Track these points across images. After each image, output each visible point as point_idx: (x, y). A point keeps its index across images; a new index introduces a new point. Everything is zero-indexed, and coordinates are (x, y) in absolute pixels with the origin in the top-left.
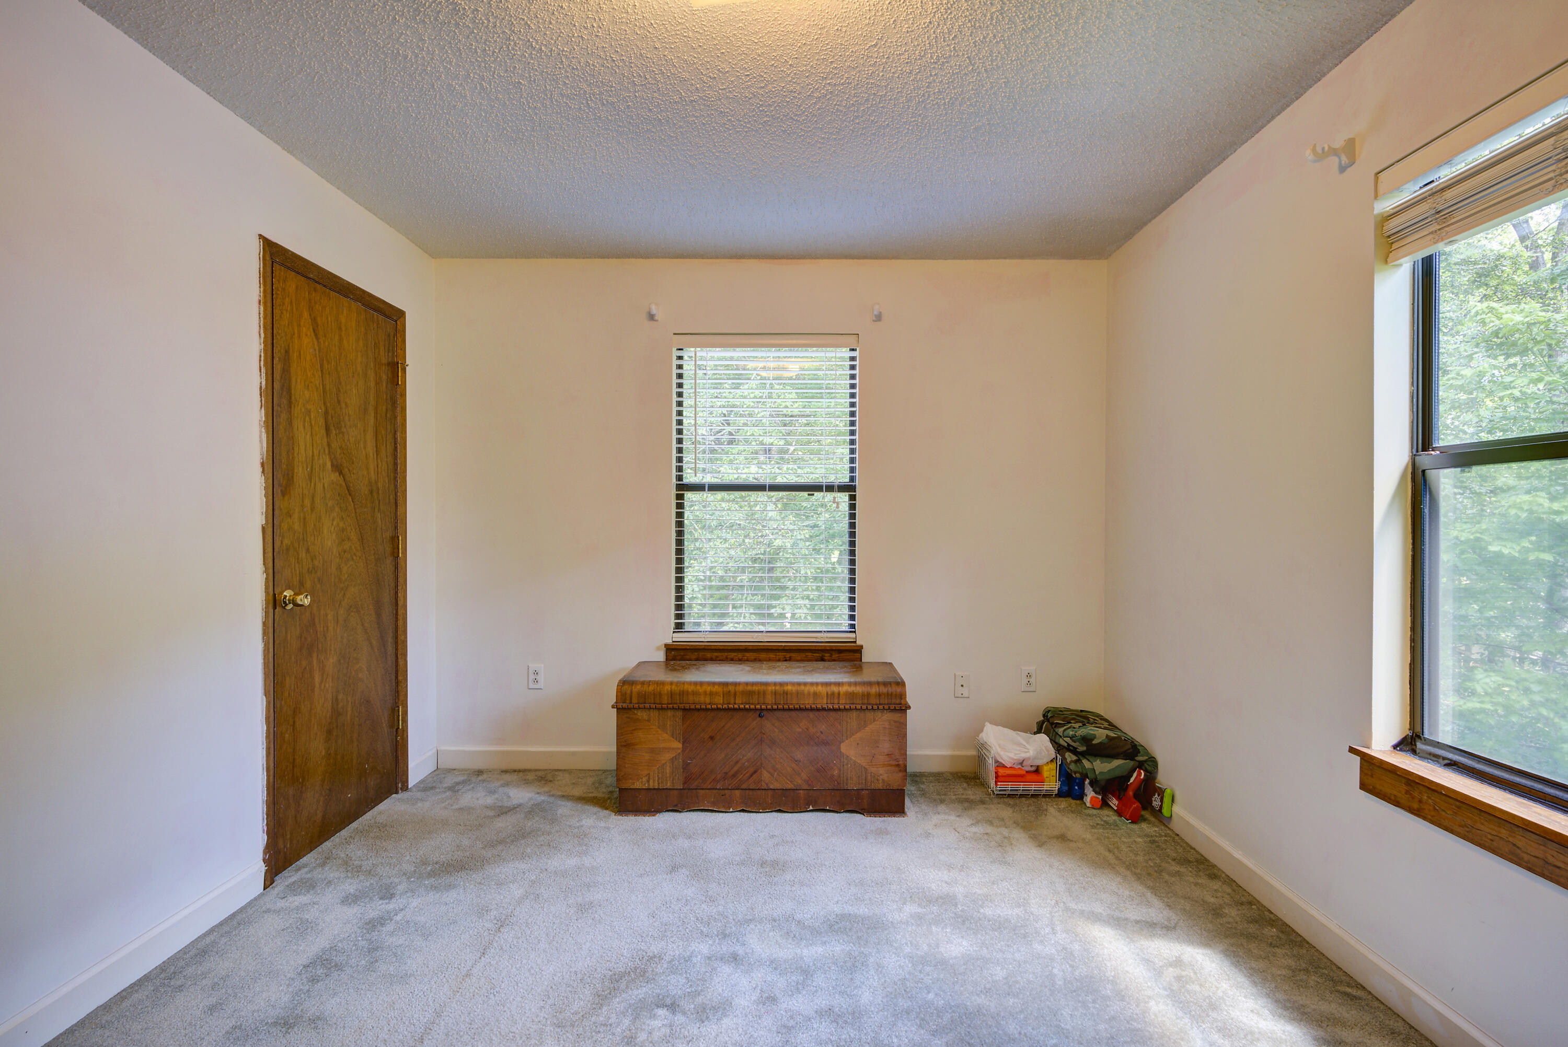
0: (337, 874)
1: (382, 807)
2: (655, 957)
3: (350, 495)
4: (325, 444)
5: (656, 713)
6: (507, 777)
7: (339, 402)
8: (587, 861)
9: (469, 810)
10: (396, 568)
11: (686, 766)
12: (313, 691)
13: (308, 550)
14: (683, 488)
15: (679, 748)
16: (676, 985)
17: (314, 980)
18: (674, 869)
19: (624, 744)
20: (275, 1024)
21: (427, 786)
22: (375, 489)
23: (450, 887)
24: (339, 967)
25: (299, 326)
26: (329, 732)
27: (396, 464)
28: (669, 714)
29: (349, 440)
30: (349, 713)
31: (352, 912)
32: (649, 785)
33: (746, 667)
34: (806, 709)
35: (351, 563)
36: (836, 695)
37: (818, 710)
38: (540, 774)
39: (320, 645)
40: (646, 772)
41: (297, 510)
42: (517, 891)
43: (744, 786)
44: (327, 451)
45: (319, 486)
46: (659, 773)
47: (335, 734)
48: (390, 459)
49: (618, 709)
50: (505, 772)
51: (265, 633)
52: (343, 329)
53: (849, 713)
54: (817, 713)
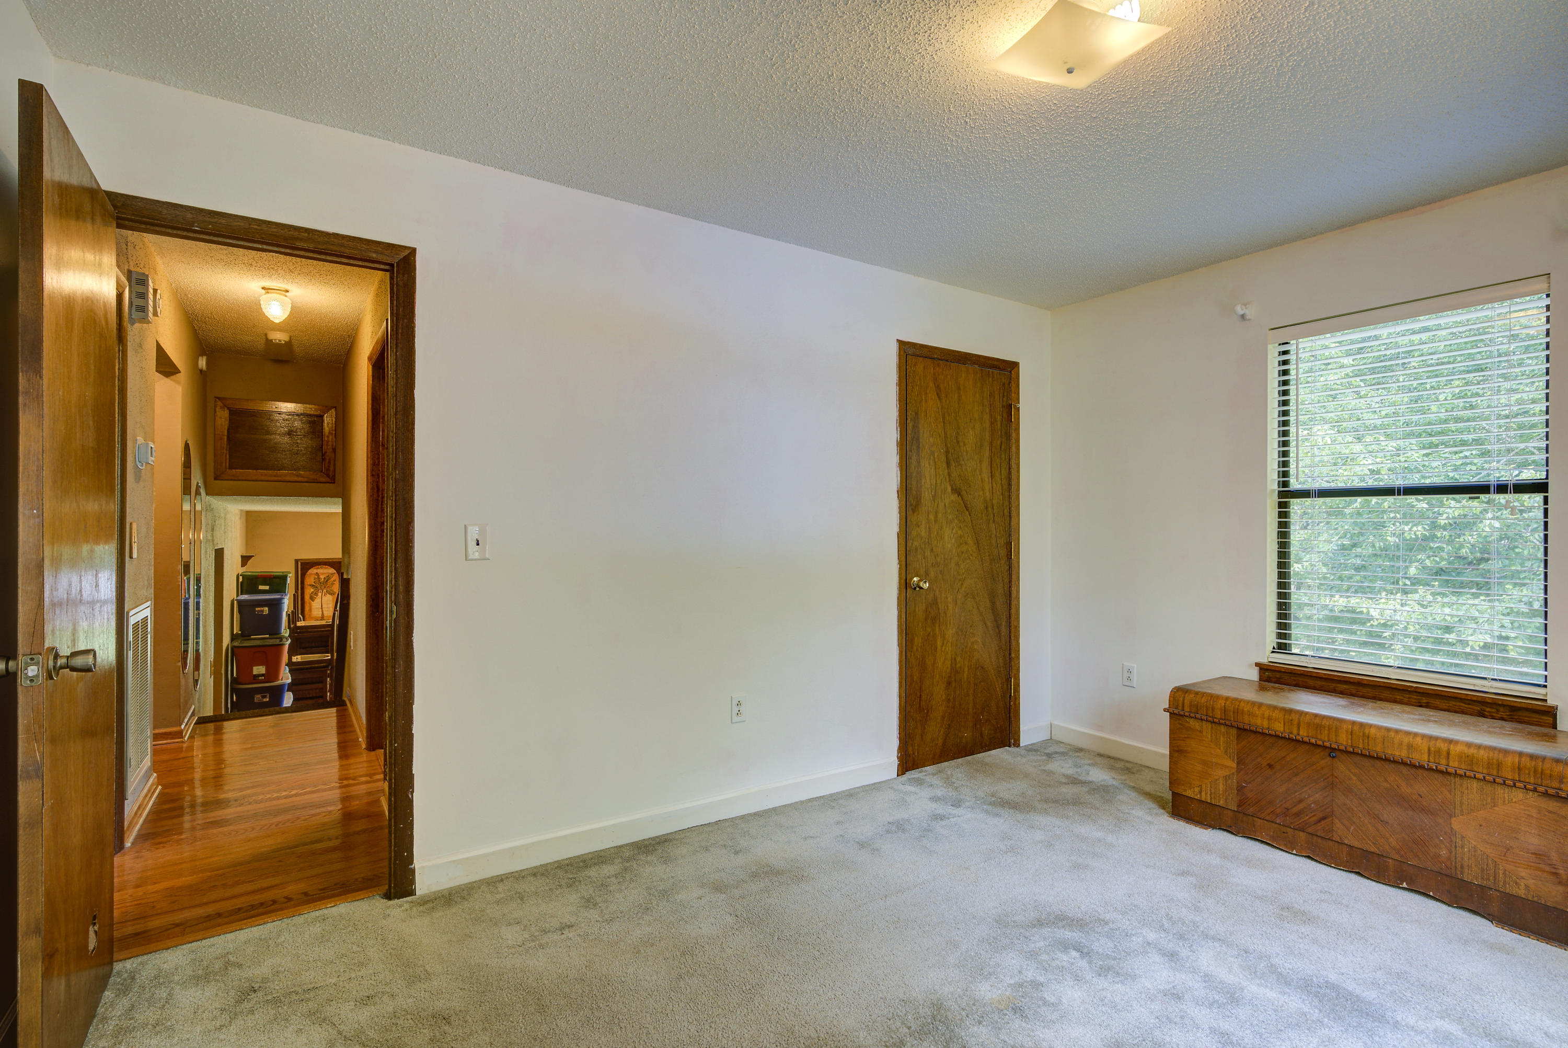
0: (938, 782)
1: (993, 752)
2: (1104, 921)
3: (967, 510)
4: (946, 474)
5: (1209, 725)
6: (1099, 759)
7: (958, 442)
8: (1111, 838)
9: (1050, 773)
10: (1010, 568)
11: (1240, 789)
12: (936, 651)
13: (932, 550)
14: (1286, 494)
15: (1233, 768)
16: (1103, 945)
17: (888, 832)
18: (1183, 873)
19: (1177, 751)
20: (858, 842)
21: (1032, 749)
22: (990, 505)
23: (997, 815)
24: (904, 830)
25: (926, 394)
26: (949, 683)
27: (1010, 485)
28: (1223, 730)
29: (966, 469)
30: (966, 673)
31: (932, 806)
32: (1201, 796)
33: (1342, 701)
34: (1395, 762)
35: (968, 561)
36: (1445, 754)
37: (1413, 766)
38: (1129, 765)
39: (941, 619)
40: (1197, 783)
41: (923, 522)
42: (1039, 835)
43: (1310, 830)
44: (948, 480)
45: (941, 506)
46: (1211, 787)
47: (953, 685)
48: (1005, 482)
49: (1171, 713)
50: (1100, 755)
51: (899, 604)
52: (962, 387)
53: (1466, 782)
54: (1413, 771)
